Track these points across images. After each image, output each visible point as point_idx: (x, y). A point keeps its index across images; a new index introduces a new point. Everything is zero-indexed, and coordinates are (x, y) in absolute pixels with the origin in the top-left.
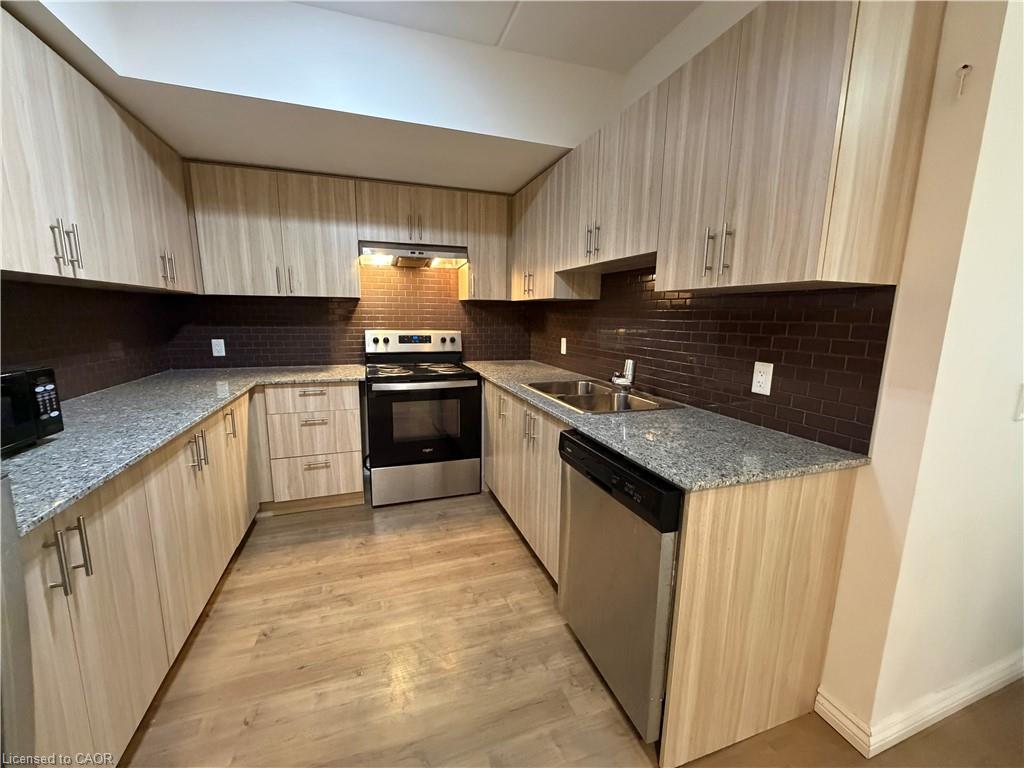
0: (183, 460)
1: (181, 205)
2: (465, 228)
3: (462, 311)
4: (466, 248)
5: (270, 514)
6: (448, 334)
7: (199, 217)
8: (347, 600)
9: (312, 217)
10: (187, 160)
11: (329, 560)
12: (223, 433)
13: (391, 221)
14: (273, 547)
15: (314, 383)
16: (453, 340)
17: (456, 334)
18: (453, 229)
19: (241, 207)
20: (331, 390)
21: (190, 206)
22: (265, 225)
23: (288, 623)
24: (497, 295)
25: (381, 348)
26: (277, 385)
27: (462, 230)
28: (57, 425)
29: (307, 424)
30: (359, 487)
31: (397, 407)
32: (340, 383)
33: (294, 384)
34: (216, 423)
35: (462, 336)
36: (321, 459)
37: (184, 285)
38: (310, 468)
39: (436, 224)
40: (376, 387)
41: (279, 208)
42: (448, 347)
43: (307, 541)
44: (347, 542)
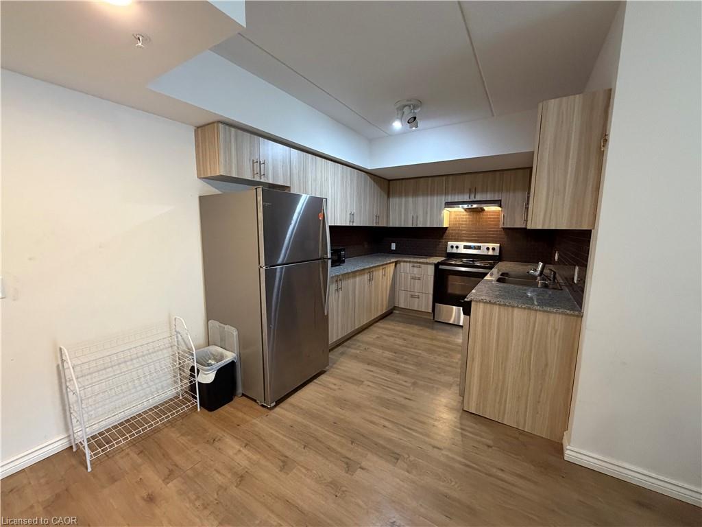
0: (366, 277)
1: (386, 197)
2: (501, 190)
3: (503, 233)
4: (501, 201)
5: (397, 312)
6: (491, 245)
7: (391, 199)
8: (404, 340)
9: (427, 195)
10: (389, 180)
11: (407, 329)
12: (381, 275)
13: (462, 192)
14: (392, 320)
15: (417, 262)
16: (493, 249)
17: (497, 246)
18: (494, 191)
19: (403, 194)
20: (423, 265)
21: (389, 196)
22: (410, 200)
23: (385, 337)
24: (518, 224)
25: (454, 250)
26: (404, 261)
27: (499, 191)
28: (343, 262)
29: (413, 278)
30: (430, 310)
31: (451, 278)
32: (427, 263)
33: (410, 262)
34: (379, 269)
35: (500, 247)
36: (417, 294)
37: (383, 224)
38: (412, 296)
39: (484, 191)
40: (441, 267)
41: (415, 193)
42: (491, 253)
43: (404, 322)
44: (416, 327)
